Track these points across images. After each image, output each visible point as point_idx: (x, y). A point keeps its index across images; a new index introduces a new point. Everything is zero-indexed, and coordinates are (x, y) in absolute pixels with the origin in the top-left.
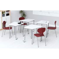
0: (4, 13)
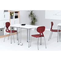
0: (12, 15)
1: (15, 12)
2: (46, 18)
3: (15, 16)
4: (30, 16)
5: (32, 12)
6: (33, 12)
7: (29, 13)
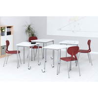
1: (8, 27)
2: (48, 34)
3: (7, 32)
4: (27, 31)
5: (29, 26)
6: (31, 27)
7: (26, 28)
